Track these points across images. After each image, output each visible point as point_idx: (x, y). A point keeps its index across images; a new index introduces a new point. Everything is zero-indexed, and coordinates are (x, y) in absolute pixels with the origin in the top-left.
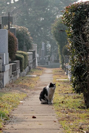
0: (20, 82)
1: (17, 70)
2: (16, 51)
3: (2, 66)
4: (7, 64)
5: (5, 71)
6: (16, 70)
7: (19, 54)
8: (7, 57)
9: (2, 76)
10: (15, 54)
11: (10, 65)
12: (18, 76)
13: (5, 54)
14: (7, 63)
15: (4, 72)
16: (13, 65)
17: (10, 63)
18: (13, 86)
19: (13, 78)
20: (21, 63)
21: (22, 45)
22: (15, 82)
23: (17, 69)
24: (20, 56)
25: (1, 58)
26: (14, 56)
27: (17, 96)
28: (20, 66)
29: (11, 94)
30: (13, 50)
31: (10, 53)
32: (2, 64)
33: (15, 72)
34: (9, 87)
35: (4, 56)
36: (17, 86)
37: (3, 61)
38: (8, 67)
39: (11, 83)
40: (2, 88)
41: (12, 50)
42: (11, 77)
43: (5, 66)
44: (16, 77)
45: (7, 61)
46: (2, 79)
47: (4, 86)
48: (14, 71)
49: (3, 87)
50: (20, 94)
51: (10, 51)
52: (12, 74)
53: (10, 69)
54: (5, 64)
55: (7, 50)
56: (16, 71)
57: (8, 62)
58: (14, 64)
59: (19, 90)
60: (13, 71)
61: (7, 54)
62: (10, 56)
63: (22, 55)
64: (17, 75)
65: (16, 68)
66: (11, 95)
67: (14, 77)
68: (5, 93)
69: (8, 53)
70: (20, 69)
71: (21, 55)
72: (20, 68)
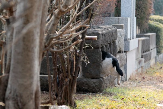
0: (155, 73)
1: (151, 50)
2: (150, 14)
3: (125, 40)
4: (133, 39)
5: (129, 51)
6: (148, 50)
7: (155, 21)
8: (133, 24)
9: (124, 60)
10: (148, 19)
11: (139, 41)
12: (152, 62)
13: (129, 19)
14: (133, 36)
15: (128, 53)
16: (143, 41)
17: (138, 36)
18: (144, 78)
19: (143, 64)
20: (158, 38)
21: (160, 5)
22: (148, 73)
23: (151, 48)
24: (157, 25)
25: (123, 26)
26: (146, 24)
27: (151, 95)
28: (156, 44)
29: (140, 91)
30: (144, 13)
31: (140, 17)
32: (125, 37)
33: (147, 54)
34: (136, 79)
35: (127, 23)
36: (151, 78)
37: (127, 33)
38: (134, 44)
39: (141, 74)
40: (123, 81)
41: (142, 12)
42: (140, 62)
43: (130, 41)
44: (150, 64)
45: (133, 32)
46: (124, 64)
47: (128, 78)
48: (146, 52)
49: (126, 80)
50: (156, 93)
51: (138, 15)
52: (142, 57)
53: (138, 48)
54: (129, 37)
55: (133, 12)
56: (149, 52)
57: (135, 35)
58: (146, 39)
59: (155, 85)
60: (144, 52)
61: (133, 19)
62: (139, 24)
63: (160, 22)
64: (150, 59)
65: (149, 47)
66: (140, 94)
67: (145, 62)
68: (129, 89)
69: (135, 18)
70: (155, 49)
71: (158, 23)
72: (157, 47)
